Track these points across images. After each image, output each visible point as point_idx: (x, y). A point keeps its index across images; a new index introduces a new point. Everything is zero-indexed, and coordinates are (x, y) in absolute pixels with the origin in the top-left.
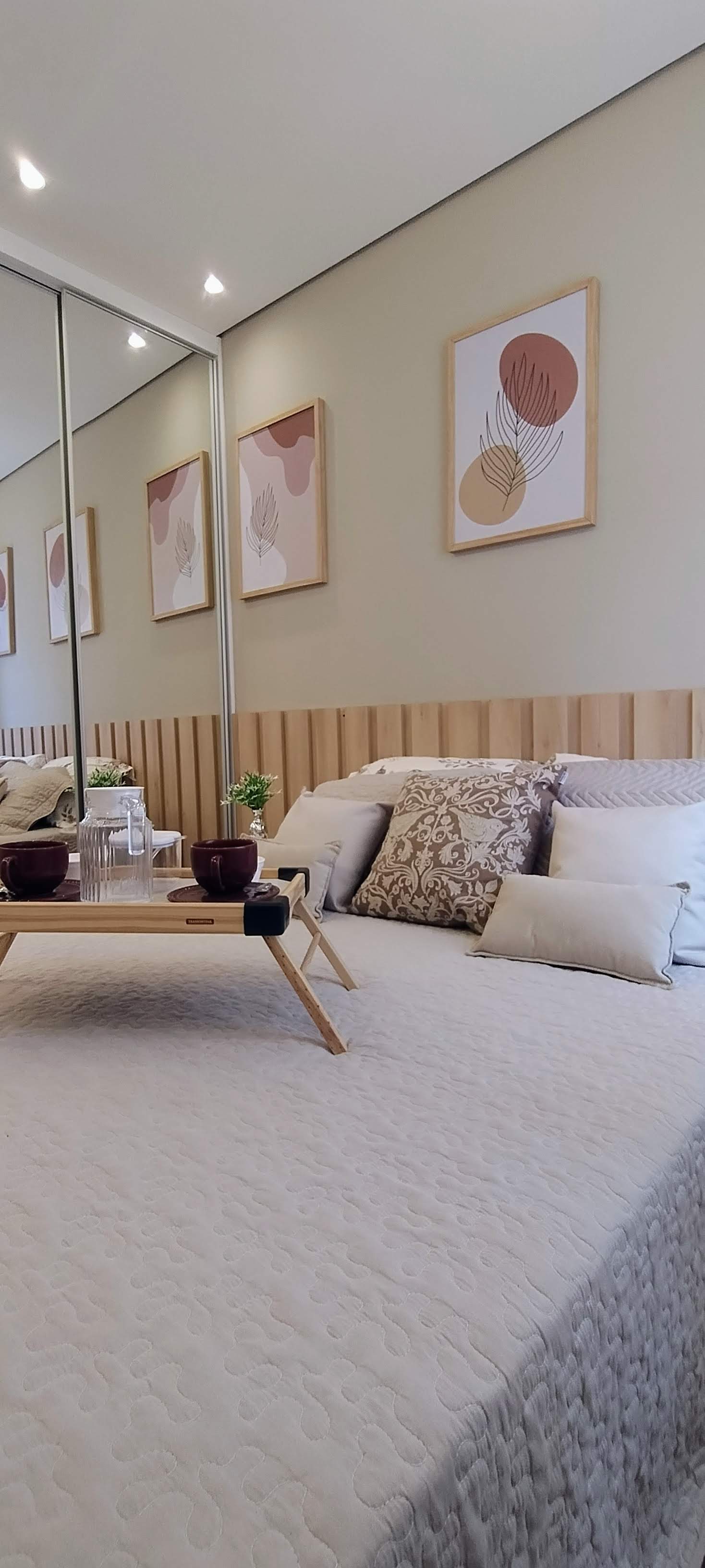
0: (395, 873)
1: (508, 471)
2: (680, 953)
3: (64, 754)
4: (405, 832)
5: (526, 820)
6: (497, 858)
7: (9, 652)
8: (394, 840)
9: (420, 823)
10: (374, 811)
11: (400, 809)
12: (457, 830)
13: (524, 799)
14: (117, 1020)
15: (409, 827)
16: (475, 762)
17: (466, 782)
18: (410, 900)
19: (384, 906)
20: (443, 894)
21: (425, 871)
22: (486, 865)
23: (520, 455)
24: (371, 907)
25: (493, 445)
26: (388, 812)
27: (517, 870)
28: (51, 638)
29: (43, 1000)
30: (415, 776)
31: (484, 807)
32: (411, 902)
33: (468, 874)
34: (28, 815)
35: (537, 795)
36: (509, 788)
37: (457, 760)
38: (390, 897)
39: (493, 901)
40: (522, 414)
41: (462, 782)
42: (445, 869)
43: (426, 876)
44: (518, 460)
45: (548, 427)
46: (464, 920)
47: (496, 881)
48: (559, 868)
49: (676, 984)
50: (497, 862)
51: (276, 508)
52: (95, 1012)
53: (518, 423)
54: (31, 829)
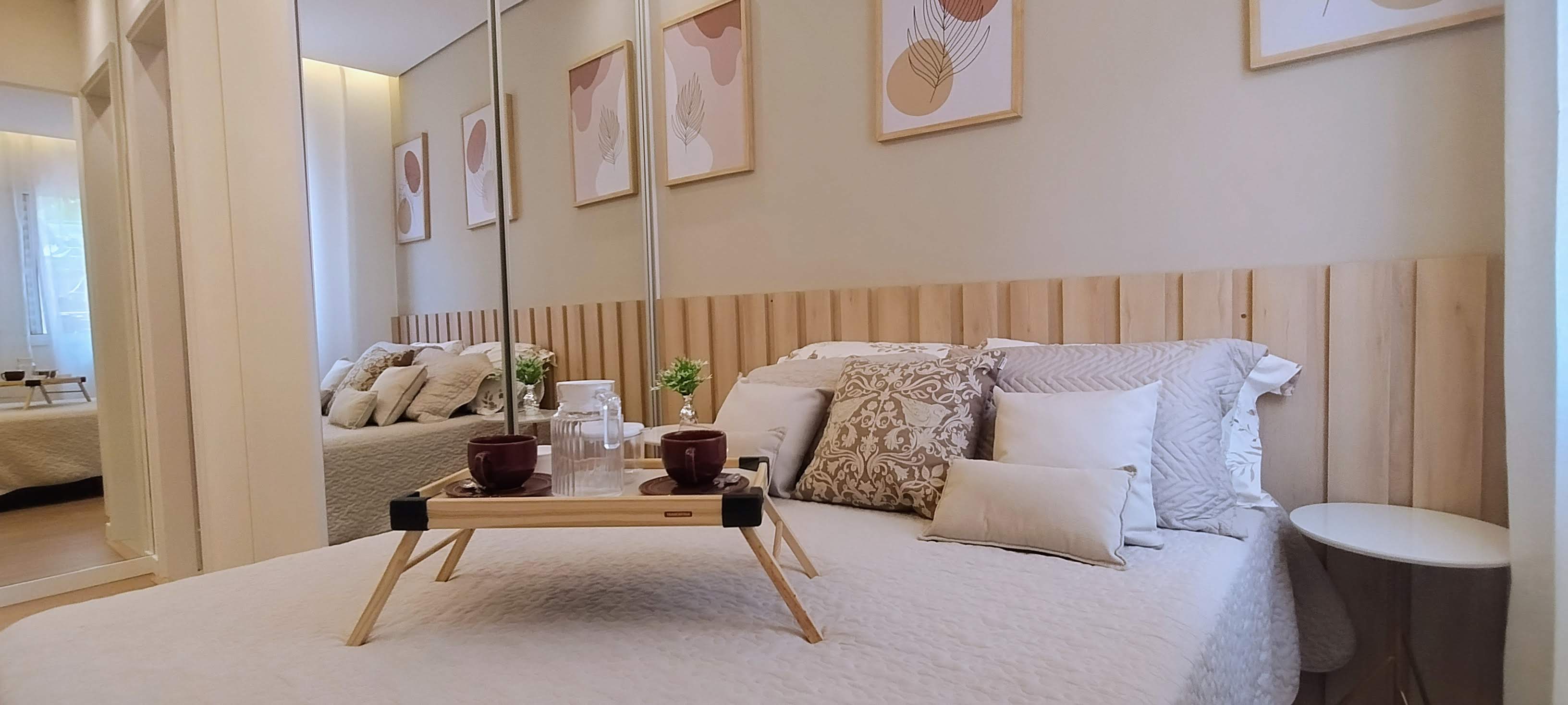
0: (840, 459)
1: (934, 61)
2: (1130, 535)
3: (481, 340)
4: (848, 419)
5: (968, 405)
6: (942, 443)
7: (424, 238)
8: (838, 426)
9: (863, 409)
10: (813, 397)
11: (842, 395)
12: (900, 416)
13: (966, 385)
14: (588, 614)
15: (852, 413)
16: (908, 346)
17: (907, 368)
18: (856, 486)
19: (829, 491)
20: (890, 479)
21: (870, 456)
22: (931, 450)
23: (947, 48)
24: (816, 492)
25: (920, 39)
26: (828, 398)
27: (962, 454)
28: (468, 224)
29: (508, 595)
30: (853, 362)
31: (928, 393)
32: (857, 488)
33: (914, 459)
34: (448, 403)
35: (978, 380)
36: (950, 374)
37: (888, 344)
38: (836, 483)
39: (940, 485)
40: (949, 9)
41: (902, 368)
42: (891, 454)
43: (872, 462)
44: (945, 53)
45: (975, 22)
46: (911, 504)
47: (942, 465)
48: (1005, 453)
49: (1129, 565)
50: (942, 447)
51: (702, 97)
52: (564, 606)
53: (945, 18)
54: (451, 417)
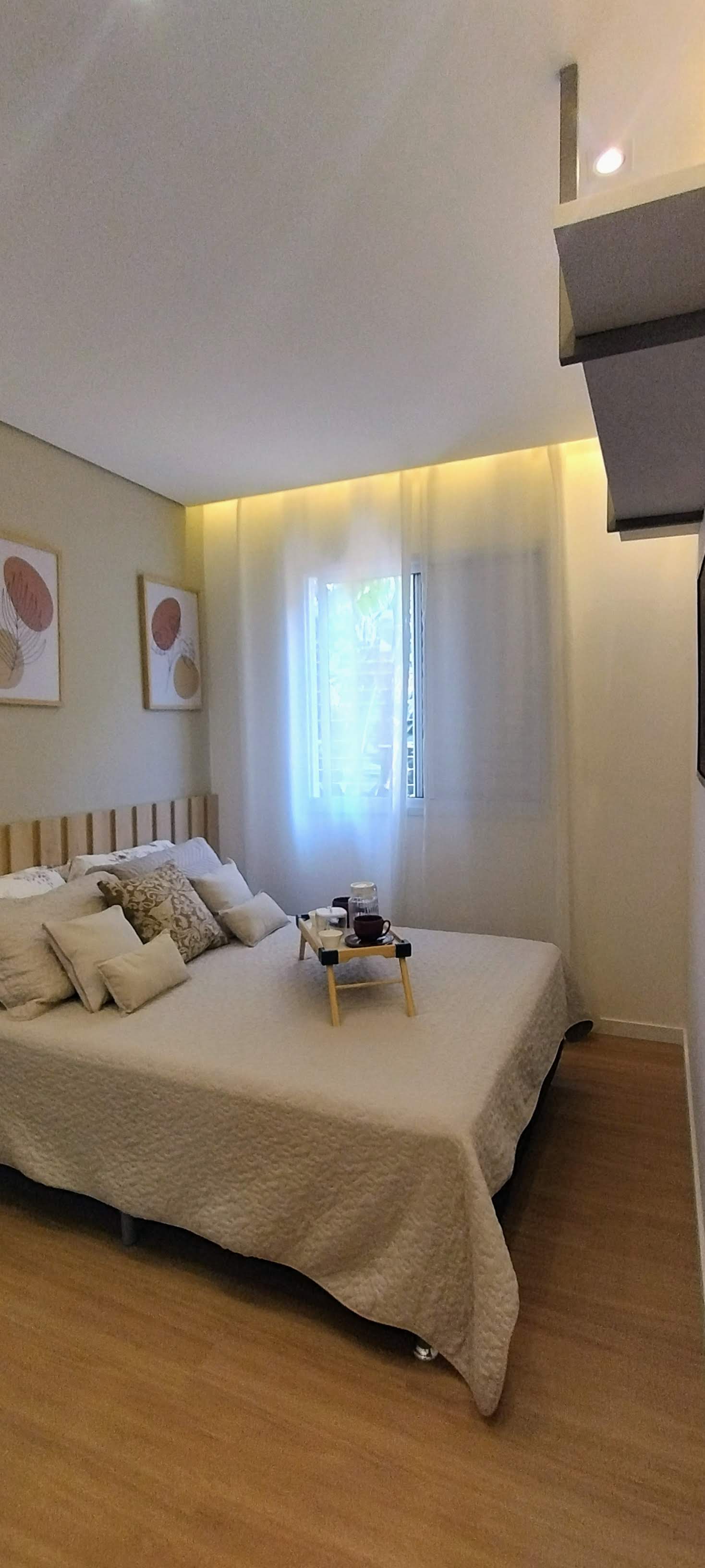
40: (20, 615)
44: (18, 646)
45: (37, 632)
53: (17, 620)
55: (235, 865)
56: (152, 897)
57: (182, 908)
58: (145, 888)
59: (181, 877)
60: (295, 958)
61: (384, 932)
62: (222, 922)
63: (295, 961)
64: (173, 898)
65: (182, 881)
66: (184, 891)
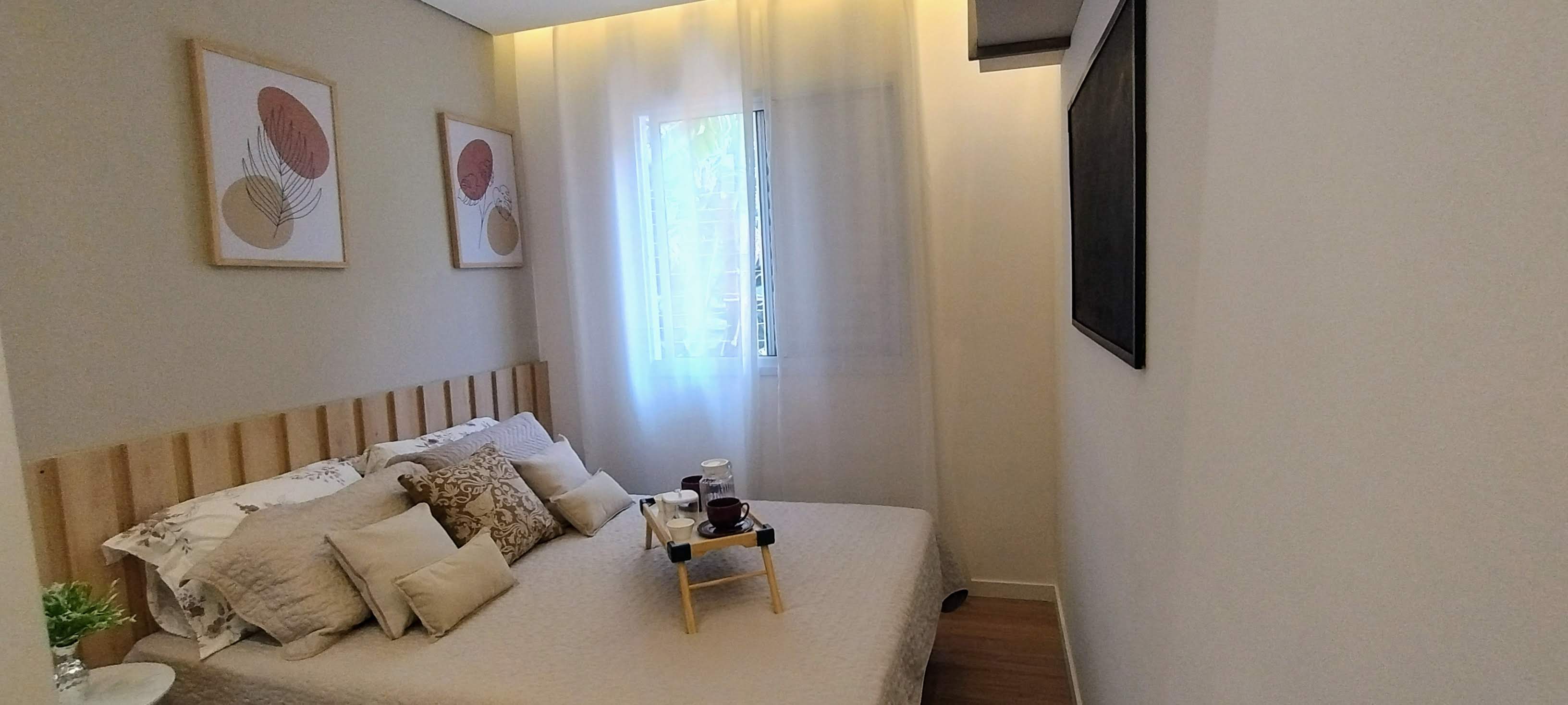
1: (273, 201)
23: (286, 193)
25: (257, 174)
40: (285, 159)
44: (284, 197)
45: (308, 179)
53: (281, 165)
55: (568, 442)
56: (468, 490)
57: (505, 499)
58: (458, 479)
59: (502, 463)
60: (641, 547)
61: (743, 515)
62: (555, 511)
63: (641, 550)
64: (494, 488)
65: (504, 466)
66: (507, 479)
